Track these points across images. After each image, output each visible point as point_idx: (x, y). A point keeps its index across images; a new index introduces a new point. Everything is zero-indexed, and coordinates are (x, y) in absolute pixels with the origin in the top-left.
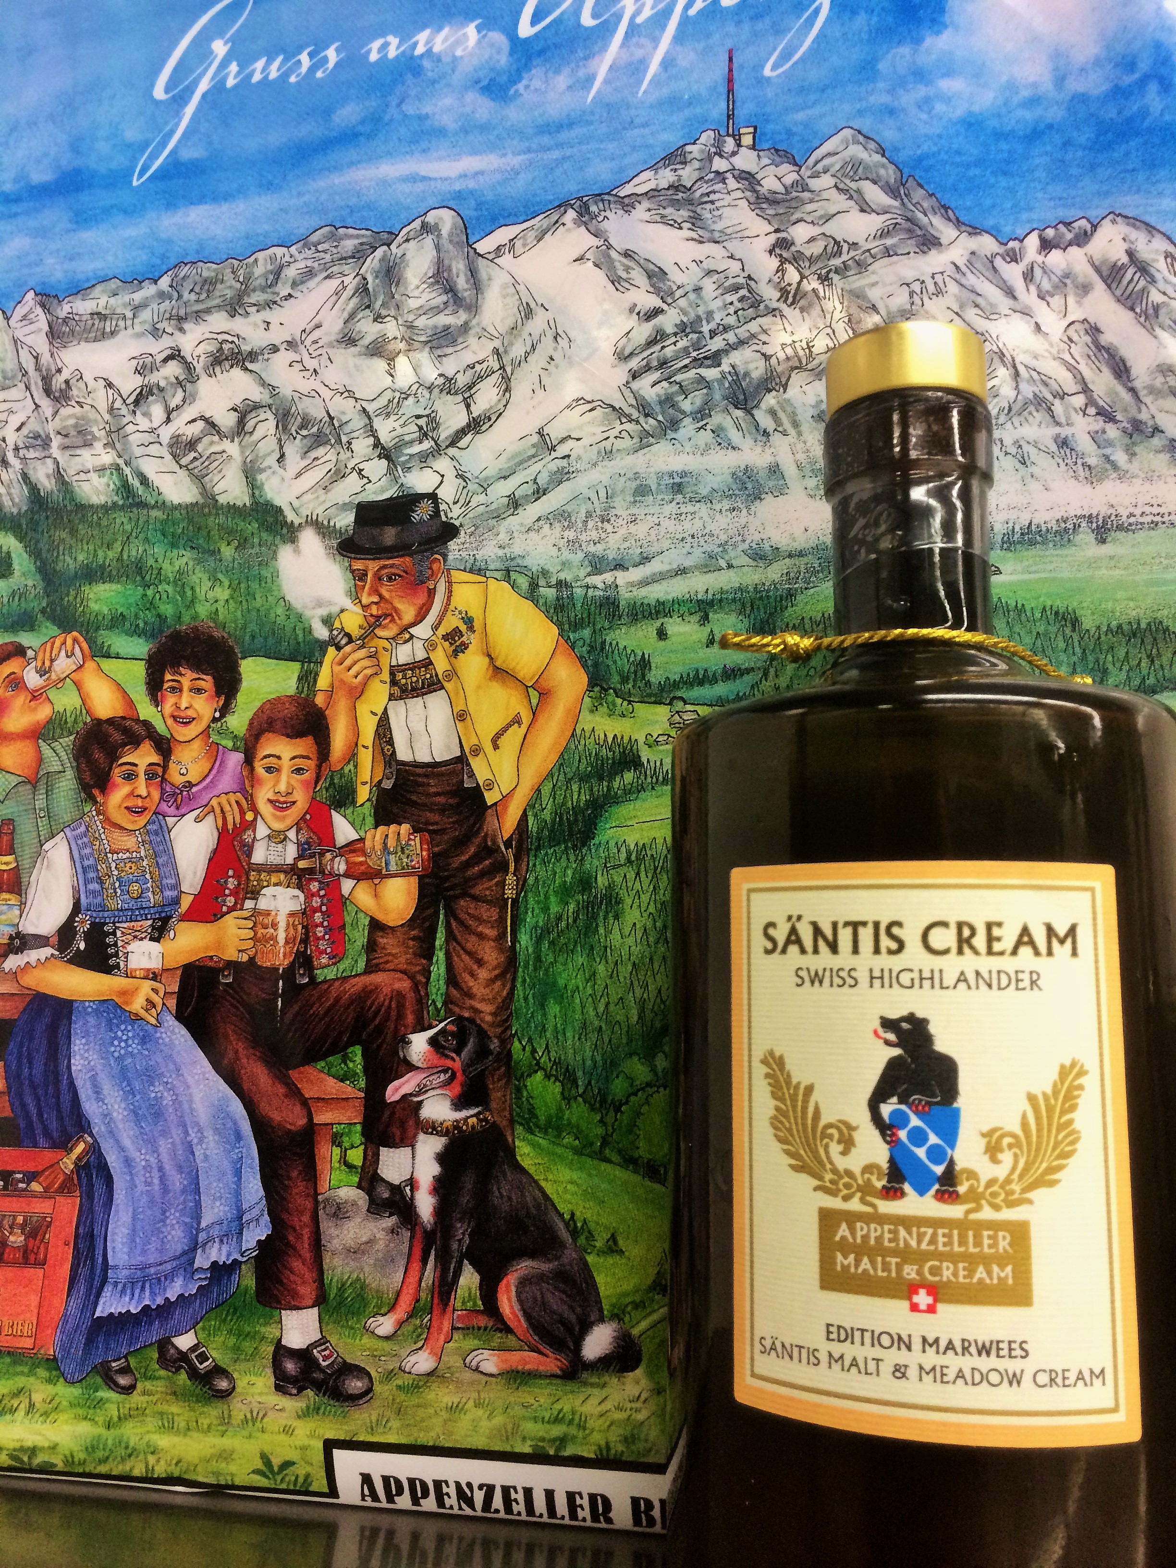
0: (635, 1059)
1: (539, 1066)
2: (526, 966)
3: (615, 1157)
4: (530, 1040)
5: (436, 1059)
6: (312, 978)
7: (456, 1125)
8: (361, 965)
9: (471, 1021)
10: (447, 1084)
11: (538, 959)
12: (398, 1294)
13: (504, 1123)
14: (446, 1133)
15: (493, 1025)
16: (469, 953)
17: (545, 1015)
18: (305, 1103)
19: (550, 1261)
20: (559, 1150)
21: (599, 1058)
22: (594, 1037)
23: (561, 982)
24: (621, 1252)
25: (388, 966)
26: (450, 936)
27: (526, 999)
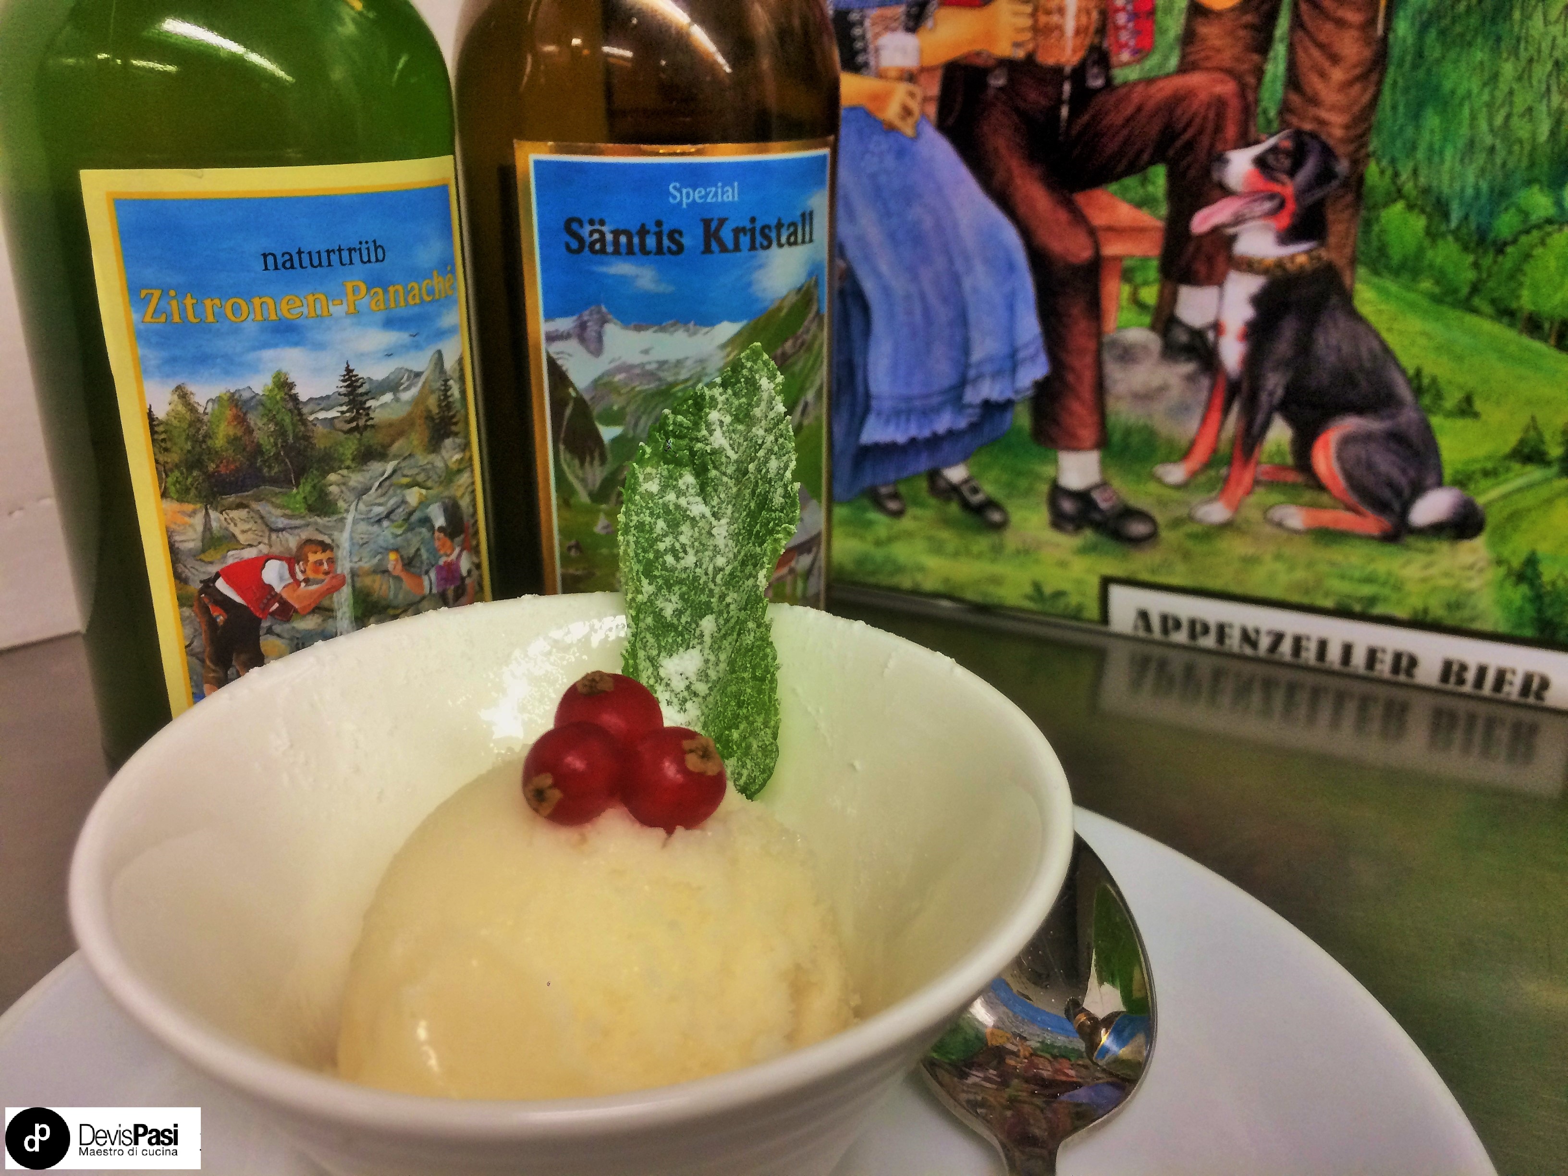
0: (1536, 188)
1: (1399, 194)
2: (1400, 65)
3: (1486, 308)
4: (1393, 161)
5: (1261, 184)
6: (1109, 81)
7: (1280, 264)
8: (1173, 62)
9: (1314, 136)
10: (1272, 214)
11: (1420, 54)
12: (1193, 444)
13: (1340, 262)
14: (1266, 271)
15: (1344, 141)
16: (1321, 46)
17: (1418, 128)
18: (1092, 232)
19: (1382, 419)
20: (1411, 296)
21: (1484, 186)
22: (1481, 158)
23: (1447, 85)
24: (1476, 415)
25: (1208, 64)
26: (1297, 23)
27: (1394, 108)
